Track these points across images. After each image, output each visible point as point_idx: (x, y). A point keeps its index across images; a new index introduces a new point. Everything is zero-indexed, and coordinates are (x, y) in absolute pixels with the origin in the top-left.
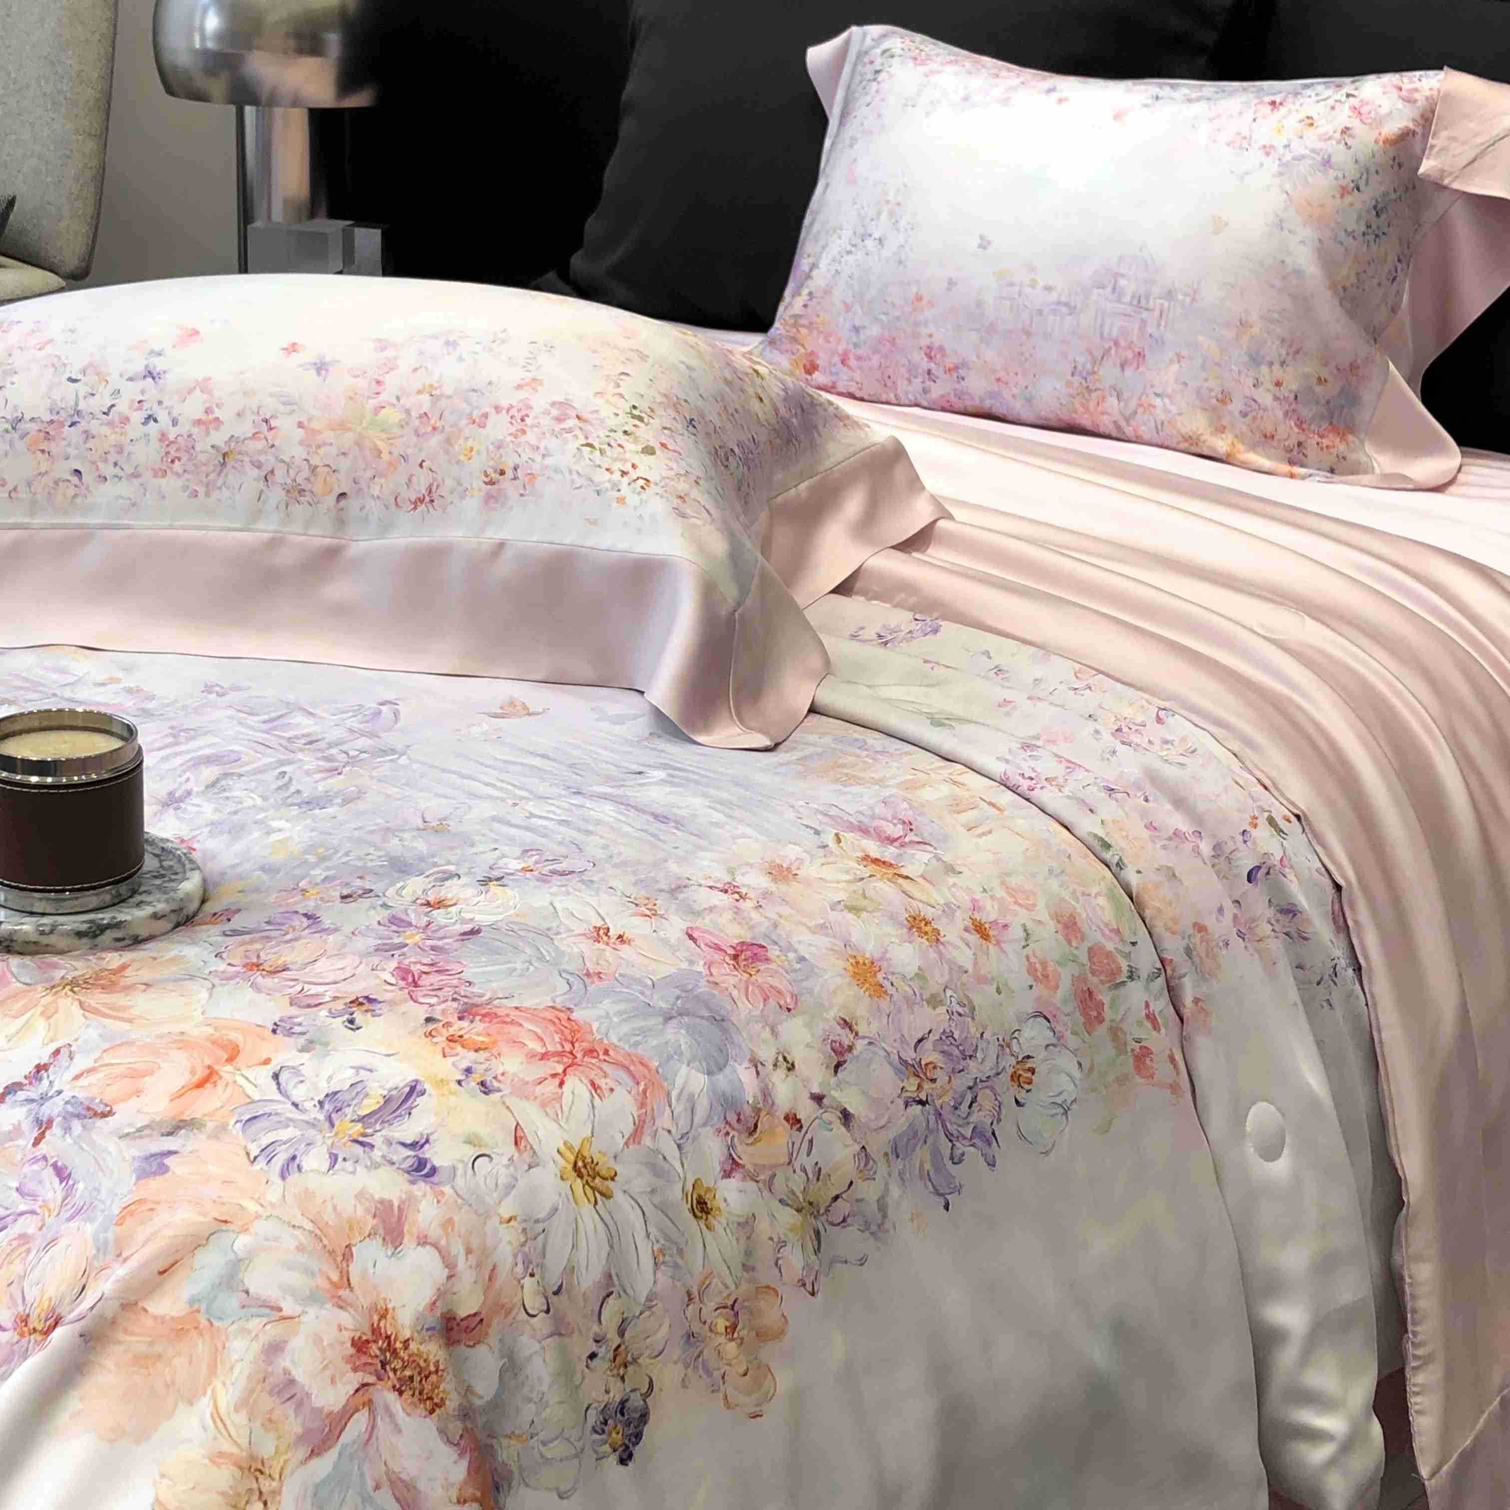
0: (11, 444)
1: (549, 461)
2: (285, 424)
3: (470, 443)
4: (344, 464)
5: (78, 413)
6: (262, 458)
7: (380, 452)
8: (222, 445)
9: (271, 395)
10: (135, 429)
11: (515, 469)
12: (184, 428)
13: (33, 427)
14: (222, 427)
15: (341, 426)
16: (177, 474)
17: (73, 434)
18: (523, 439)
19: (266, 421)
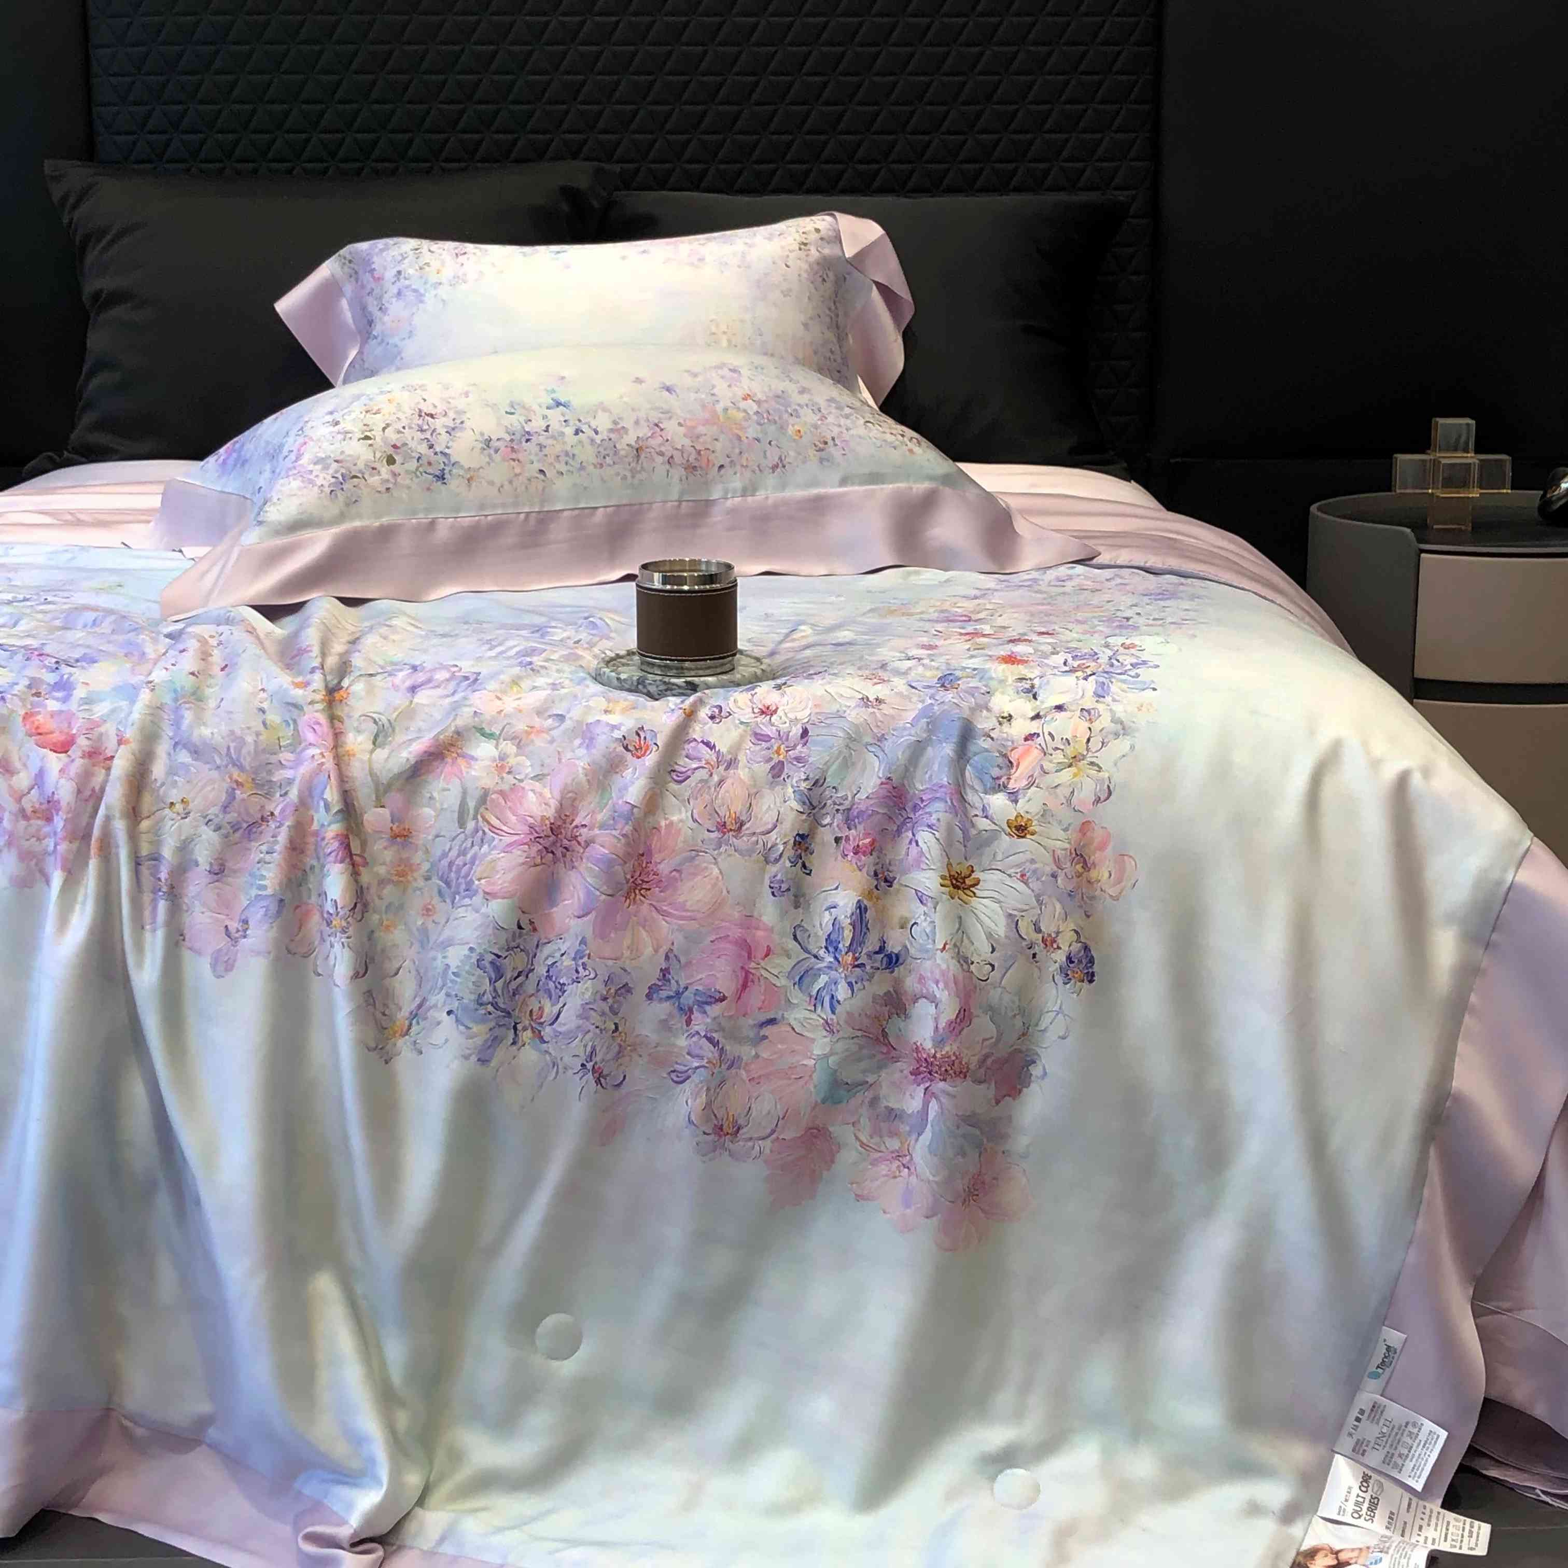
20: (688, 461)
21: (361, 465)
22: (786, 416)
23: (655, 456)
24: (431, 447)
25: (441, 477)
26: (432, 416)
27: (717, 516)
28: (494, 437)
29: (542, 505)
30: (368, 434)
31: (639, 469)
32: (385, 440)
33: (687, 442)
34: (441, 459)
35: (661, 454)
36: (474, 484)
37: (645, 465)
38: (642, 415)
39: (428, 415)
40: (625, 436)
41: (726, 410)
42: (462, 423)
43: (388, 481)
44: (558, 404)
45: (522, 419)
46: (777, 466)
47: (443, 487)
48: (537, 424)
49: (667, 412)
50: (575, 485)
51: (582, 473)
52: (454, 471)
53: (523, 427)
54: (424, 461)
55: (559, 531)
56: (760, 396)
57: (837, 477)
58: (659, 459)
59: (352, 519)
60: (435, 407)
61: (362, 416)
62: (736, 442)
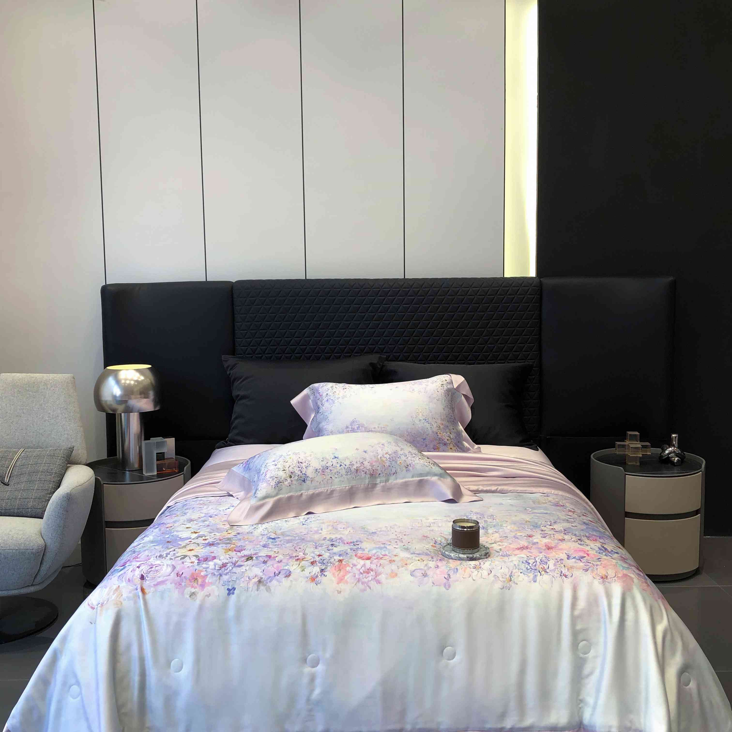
0: (317, 473)
1: (415, 462)
2: (366, 463)
3: (400, 462)
4: (379, 468)
5: (327, 467)
6: (364, 470)
7: (385, 466)
8: (355, 468)
9: (360, 458)
10: (339, 468)
11: (410, 464)
12: (348, 466)
13: (320, 470)
14: (355, 465)
15: (376, 461)
16: (349, 475)
17: (328, 471)
18: (408, 459)
19: (362, 463)
20: (371, 473)
21: (283, 479)
22: (397, 458)
23: (361, 471)
24: (301, 472)
25: (304, 481)
26: (302, 463)
27: (379, 488)
28: (318, 468)
29: (331, 487)
30: (284, 469)
31: (357, 475)
32: (289, 470)
34: (304, 475)
35: (363, 471)
36: (313, 482)
37: (359, 474)
38: (358, 460)
39: (300, 462)
40: (353, 466)
41: (381, 458)
42: (310, 464)
43: (290, 483)
44: (336, 457)
45: (326, 463)
46: (395, 473)
47: (305, 483)
48: (329, 464)
49: (365, 459)
50: (340, 480)
51: (342, 477)
52: (308, 479)
54: (299, 476)
55: (336, 495)
56: (390, 453)
57: (411, 476)
58: (363, 473)
59: (280, 494)
60: (302, 460)
61: (283, 463)
62: (384, 467)
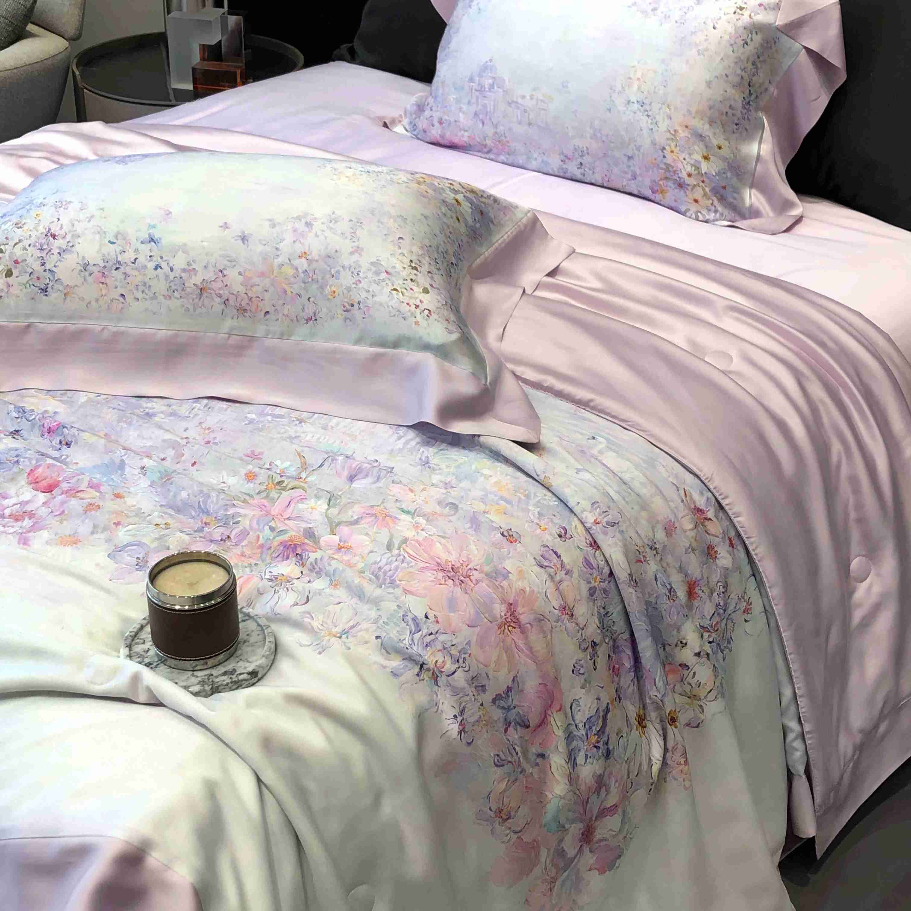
0: (85, 278)
2: (232, 274)
3: (334, 289)
4: (267, 296)
6: (221, 292)
7: (285, 292)
8: (198, 283)
10: (151, 272)
11: (359, 303)
14: (198, 274)
15: (262, 275)
16: (176, 298)
17: (119, 275)
18: (360, 286)
19: (221, 272)
20: (241, 304)
22: (328, 276)
23: (214, 295)
24: (44, 264)
25: (45, 291)
26: (54, 237)
28: (91, 263)
29: (116, 323)
31: (200, 304)
32: (12, 254)
33: (241, 289)
34: (48, 275)
35: (220, 296)
36: (68, 299)
37: (206, 301)
38: (212, 260)
39: (52, 235)
40: (193, 277)
41: (281, 265)
42: (73, 246)
44: (152, 240)
45: (118, 250)
46: (311, 319)
47: (45, 297)
48: (129, 256)
49: (235, 261)
50: (146, 310)
52: (56, 286)
53: (117, 258)
54: (34, 276)
56: (315, 255)
57: (355, 335)
58: (218, 300)
60: (62, 228)
62: (282, 294)
